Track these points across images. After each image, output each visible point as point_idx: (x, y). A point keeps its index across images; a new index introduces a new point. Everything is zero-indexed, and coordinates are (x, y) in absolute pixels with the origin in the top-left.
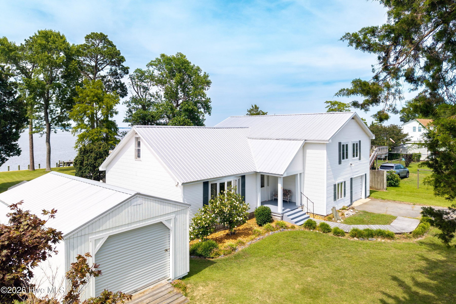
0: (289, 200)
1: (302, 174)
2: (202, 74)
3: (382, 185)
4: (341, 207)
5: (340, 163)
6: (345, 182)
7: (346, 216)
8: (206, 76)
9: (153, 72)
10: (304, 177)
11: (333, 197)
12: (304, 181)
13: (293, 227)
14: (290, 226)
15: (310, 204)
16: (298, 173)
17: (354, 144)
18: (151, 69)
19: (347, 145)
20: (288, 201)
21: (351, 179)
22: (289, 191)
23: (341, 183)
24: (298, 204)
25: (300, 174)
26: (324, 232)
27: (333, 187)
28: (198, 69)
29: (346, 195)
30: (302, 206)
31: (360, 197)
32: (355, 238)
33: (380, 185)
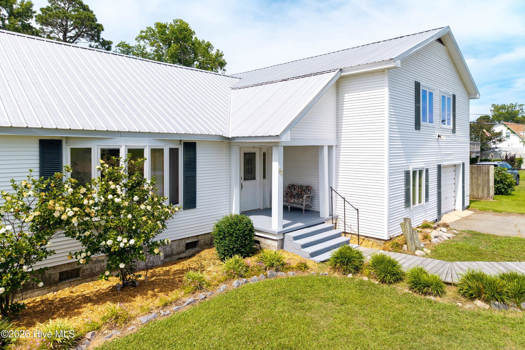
0: (306, 205)
1: (334, 148)
2: (213, 52)
3: (486, 191)
4: (420, 223)
5: (418, 126)
6: (427, 171)
7: (434, 240)
8: (219, 55)
9: (144, 48)
10: (338, 156)
11: (403, 199)
12: (337, 163)
13: (303, 267)
14: (294, 265)
15: (351, 214)
16: (326, 144)
17: (443, 97)
18: (142, 43)
19: (431, 94)
20: (303, 207)
21: (439, 167)
22: (307, 187)
23: (421, 172)
24: (325, 213)
25: (330, 147)
26: (383, 281)
27: (402, 176)
28: (209, 45)
29: (430, 198)
30: (333, 217)
31: (453, 208)
32: (478, 303)
33: (483, 191)
